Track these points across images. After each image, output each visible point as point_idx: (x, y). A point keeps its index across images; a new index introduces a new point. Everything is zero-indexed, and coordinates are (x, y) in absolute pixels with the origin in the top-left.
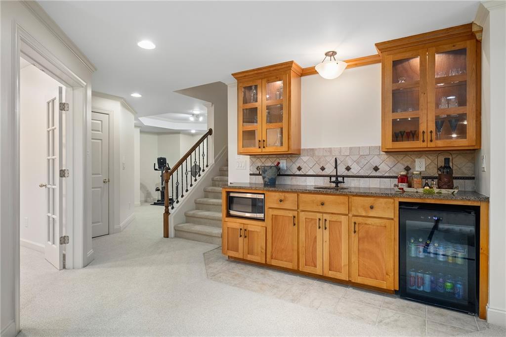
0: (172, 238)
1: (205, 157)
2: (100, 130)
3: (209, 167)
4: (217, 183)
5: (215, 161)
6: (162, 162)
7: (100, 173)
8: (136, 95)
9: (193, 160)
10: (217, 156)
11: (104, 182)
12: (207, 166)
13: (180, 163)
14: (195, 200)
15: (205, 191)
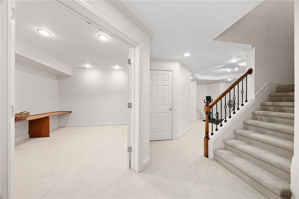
0: (210, 159)
1: (244, 94)
2: (168, 80)
3: (249, 102)
4: (259, 117)
5: (256, 97)
6: (209, 99)
7: (168, 104)
8: (187, 55)
9: (232, 96)
10: (258, 92)
11: (170, 110)
12: (246, 101)
13: (220, 98)
14: (234, 131)
15: (245, 123)
